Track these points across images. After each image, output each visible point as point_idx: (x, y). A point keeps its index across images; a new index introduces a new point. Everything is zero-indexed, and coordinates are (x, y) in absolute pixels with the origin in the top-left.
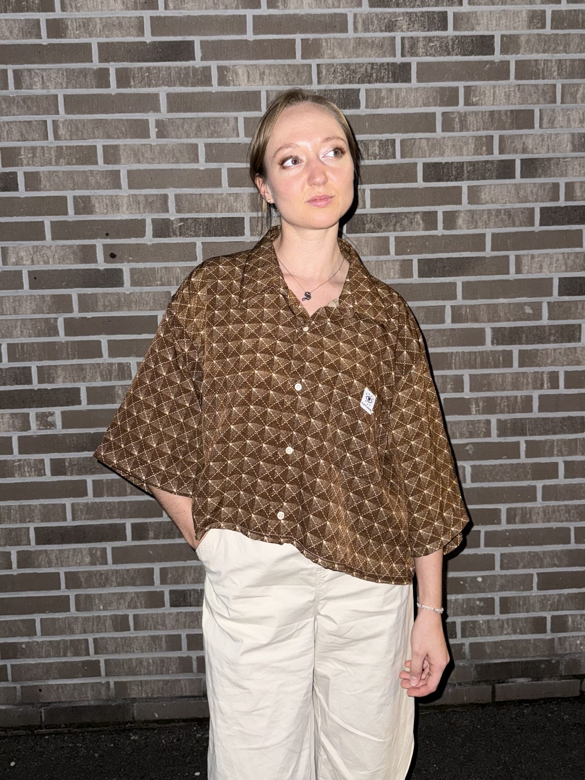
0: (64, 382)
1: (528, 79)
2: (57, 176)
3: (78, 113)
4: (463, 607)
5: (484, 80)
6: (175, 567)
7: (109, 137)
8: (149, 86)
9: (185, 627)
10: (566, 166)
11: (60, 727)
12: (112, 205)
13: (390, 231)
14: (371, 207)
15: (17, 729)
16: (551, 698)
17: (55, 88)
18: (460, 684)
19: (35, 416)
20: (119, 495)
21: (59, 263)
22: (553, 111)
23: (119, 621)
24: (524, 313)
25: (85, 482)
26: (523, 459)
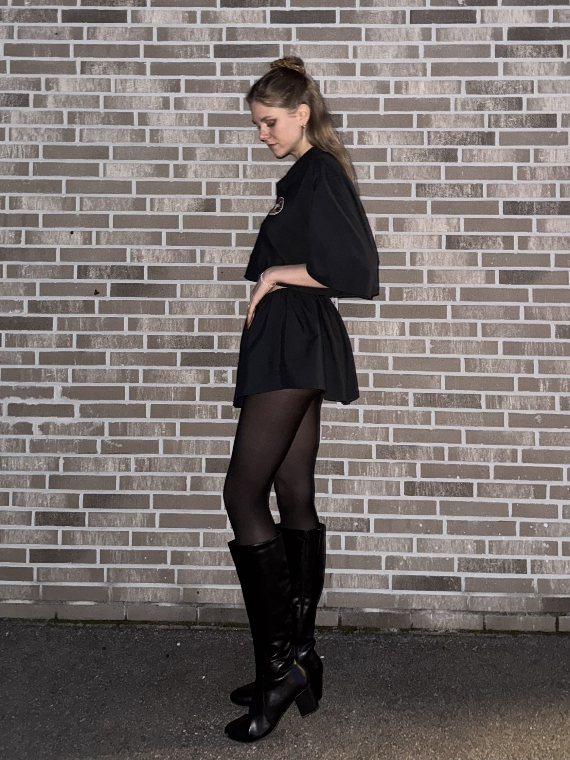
2: (243, 202)
3: (261, 161)
4: (532, 547)
5: (549, 145)
11: (210, 624)
13: (478, 249)
14: (465, 231)
15: (178, 623)
17: (246, 143)
18: (529, 614)
19: (213, 373)
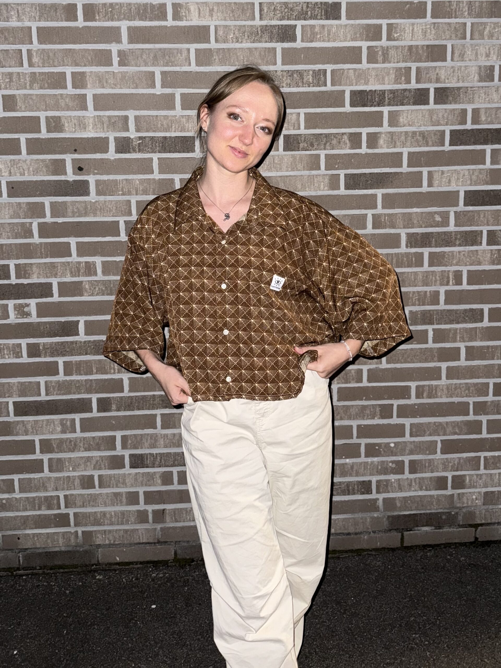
0: (38, 277)
1: (442, 18)
2: (31, 98)
3: (50, 43)
4: (378, 468)
5: (405, 18)
6: (134, 435)
7: (77, 65)
8: (112, 20)
9: (142, 485)
10: (473, 94)
11: (35, 569)
12: (80, 125)
13: (321, 150)
14: (305, 128)
16: (450, 543)
17: (29, 21)
18: (374, 532)
19: (13, 307)
20: (86, 374)
21: (34, 175)
22: (463, 46)
23: (86, 480)
24: (434, 221)
25: (57, 363)
26: (431, 344)
